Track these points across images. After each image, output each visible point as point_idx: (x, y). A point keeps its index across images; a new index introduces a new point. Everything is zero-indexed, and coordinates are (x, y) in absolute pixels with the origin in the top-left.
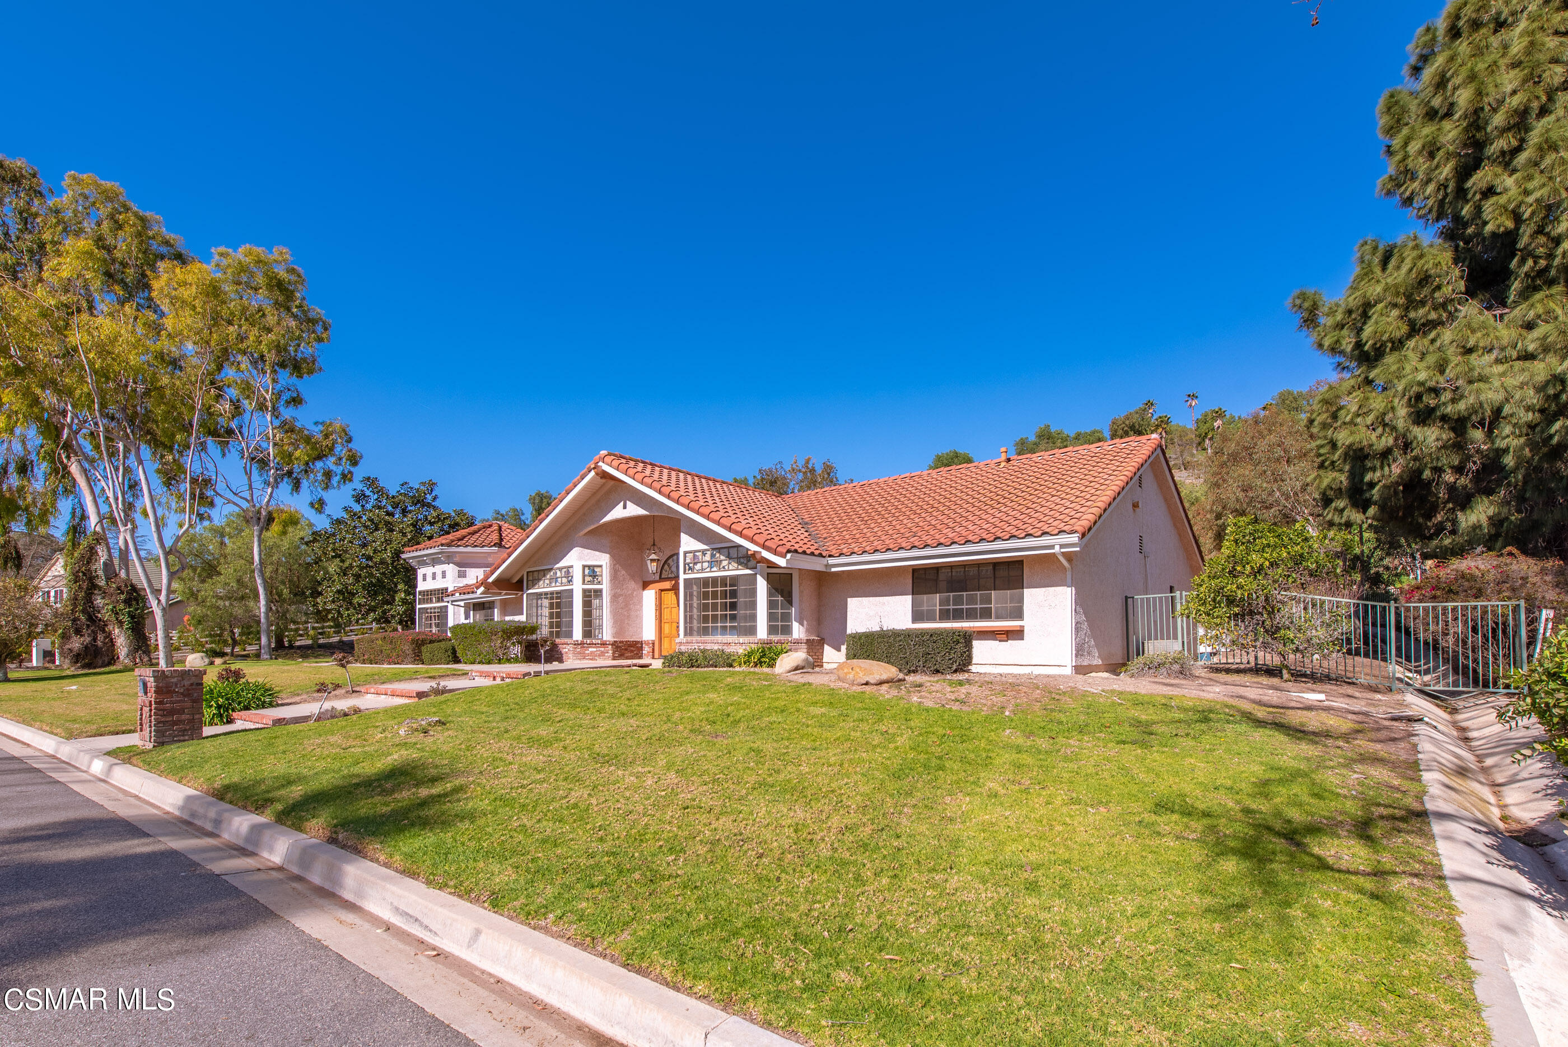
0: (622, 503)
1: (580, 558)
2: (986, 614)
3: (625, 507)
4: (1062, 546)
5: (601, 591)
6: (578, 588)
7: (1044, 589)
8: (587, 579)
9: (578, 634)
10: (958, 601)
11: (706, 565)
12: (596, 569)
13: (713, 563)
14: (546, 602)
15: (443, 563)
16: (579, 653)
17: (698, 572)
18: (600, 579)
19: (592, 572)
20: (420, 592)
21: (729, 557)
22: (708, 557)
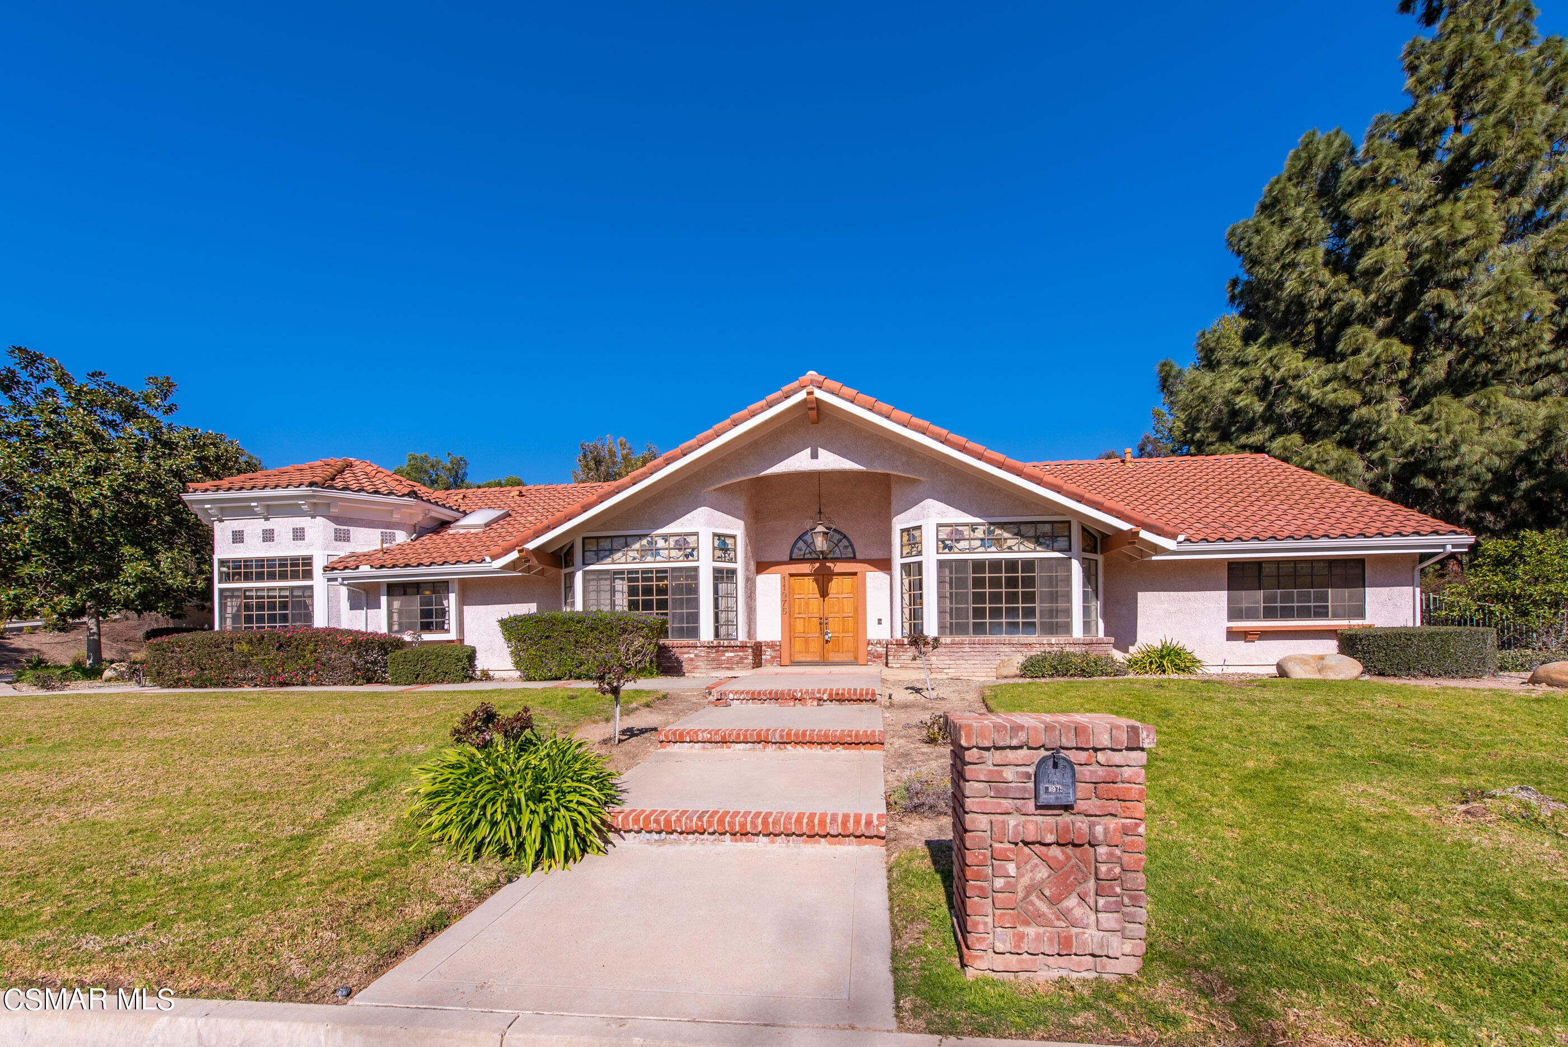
0: (808, 451)
1: (708, 524)
2: (1322, 613)
3: (814, 456)
4: (1454, 546)
5: (733, 572)
6: (706, 565)
7: (1388, 589)
8: (718, 553)
9: (706, 632)
10: (1286, 598)
11: (978, 543)
12: (729, 541)
13: (990, 541)
14: (621, 586)
15: (303, 514)
16: (713, 660)
17: (962, 551)
18: (732, 554)
19: (723, 544)
20: (223, 563)
21: (1018, 534)
22: (979, 533)
